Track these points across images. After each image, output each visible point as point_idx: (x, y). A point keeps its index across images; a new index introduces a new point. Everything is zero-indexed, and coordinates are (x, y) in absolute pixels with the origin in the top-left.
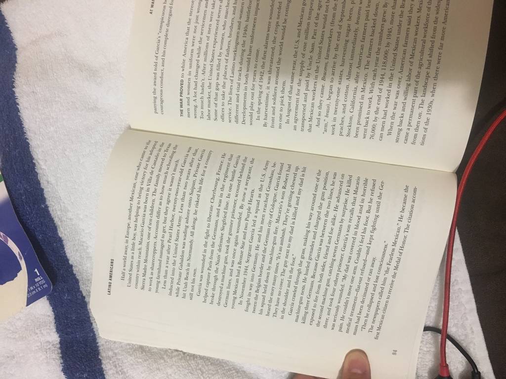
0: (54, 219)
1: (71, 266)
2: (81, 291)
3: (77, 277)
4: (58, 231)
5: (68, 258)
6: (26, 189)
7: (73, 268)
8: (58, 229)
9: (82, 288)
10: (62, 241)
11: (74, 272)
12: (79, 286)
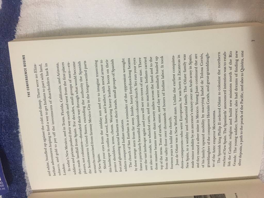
0: (21, 142)
1: (24, 173)
2: (26, 192)
3: (27, 182)
4: (21, 150)
5: (23, 168)
6: (6, 117)
7: (25, 174)
8: (22, 149)
9: (27, 190)
10: (22, 157)
11: (25, 178)
12: (26, 188)
